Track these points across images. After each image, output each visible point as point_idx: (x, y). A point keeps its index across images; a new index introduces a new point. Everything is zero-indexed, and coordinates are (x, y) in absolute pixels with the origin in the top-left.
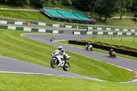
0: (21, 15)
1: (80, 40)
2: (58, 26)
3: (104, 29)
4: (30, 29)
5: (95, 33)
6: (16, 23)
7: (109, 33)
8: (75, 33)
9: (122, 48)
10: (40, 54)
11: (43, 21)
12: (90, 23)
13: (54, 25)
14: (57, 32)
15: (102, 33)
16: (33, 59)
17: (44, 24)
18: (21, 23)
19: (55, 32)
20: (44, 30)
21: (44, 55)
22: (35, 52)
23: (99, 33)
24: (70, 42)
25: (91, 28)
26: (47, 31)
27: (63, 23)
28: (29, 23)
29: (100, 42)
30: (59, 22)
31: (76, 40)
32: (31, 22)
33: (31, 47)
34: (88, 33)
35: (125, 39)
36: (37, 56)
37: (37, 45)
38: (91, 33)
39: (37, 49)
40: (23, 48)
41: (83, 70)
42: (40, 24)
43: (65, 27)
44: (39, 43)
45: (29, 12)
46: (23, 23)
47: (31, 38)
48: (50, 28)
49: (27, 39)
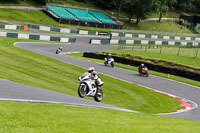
0: (13, 15)
1: (100, 52)
2: (68, 31)
3: (135, 35)
4: (27, 36)
5: (122, 42)
6: (7, 27)
7: (143, 42)
8: (93, 41)
9: (161, 64)
10: (43, 72)
11: (47, 25)
12: (116, 27)
13: (62, 30)
14: (67, 40)
15: (132, 42)
16: (30, 79)
17: (48, 29)
18: (14, 27)
19: (64, 40)
20: (48, 38)
22: (34, 69)
23: (128, 42)
24: (86, 55)
25: (117, 35)
26: (52, 39)
27: (75, 28)
28: (26, 27)
29: (129, 56)
30: (69, 26)
31: (94, 51)
32: (29, 26)
33: (28, 62)
34: (112, 41)
35: (165, 50)
36: (37, 76)
37: (37, 60)
38: (117, 41)
39: (37, 65)
40: (17, 64)
42: (42, 28)
43: (78, 32)
44: (40, 57)
45: (26, 11)
46: (18, 27)
48: (56, 35)
49: (23, 51)
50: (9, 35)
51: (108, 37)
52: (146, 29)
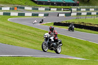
1: (64, 22)
2: (43, 9)
3: (87, 9)
4: (16, 14)
5: (79, 14)
6: (3, 9)
7: (92, 13)
8: (60, 15)
10: (27, 36)
11: (29, 6)
12: (74, 5)
13: (40, 9)
14: (43, 15)
15: (85, 14)
17: (30, 8)
18: (8, 9)
19: (41, 15)
20: (30, 14)
21: (30, 37)
22: (21, 35)
23: (83, 14)
24: (55, 24)
25: (75, 10)
26: (33, 15)
27: (48, 7)
28: (16, 8)
30: (44, 6)
31: (60, 21)
32: (18, 7)
33: (17, 30)
34: (72, 14)
36: (23, 39)
37: (23, 29)
38: (75, 14)
39: (23, 32)
41: (67, 49)
42: (26, 8)
43: (50, 10)
44: (25, 26)
46: (10, 9)
47: (17, 22)
48: (35, 12)
49: (14, 24)
50: (4, 14)
51: (70, 12)
52: (94, 5)
